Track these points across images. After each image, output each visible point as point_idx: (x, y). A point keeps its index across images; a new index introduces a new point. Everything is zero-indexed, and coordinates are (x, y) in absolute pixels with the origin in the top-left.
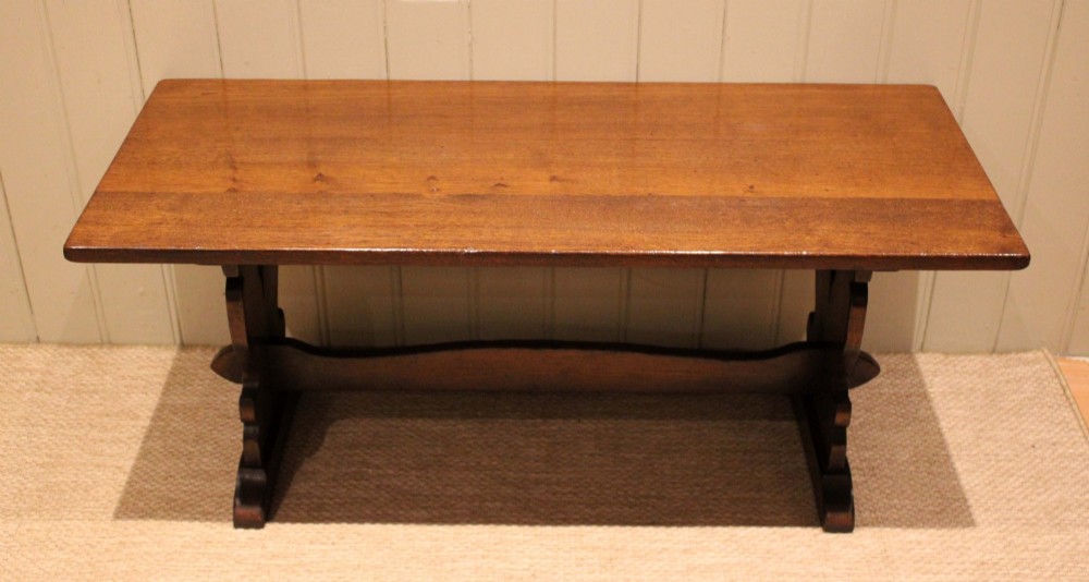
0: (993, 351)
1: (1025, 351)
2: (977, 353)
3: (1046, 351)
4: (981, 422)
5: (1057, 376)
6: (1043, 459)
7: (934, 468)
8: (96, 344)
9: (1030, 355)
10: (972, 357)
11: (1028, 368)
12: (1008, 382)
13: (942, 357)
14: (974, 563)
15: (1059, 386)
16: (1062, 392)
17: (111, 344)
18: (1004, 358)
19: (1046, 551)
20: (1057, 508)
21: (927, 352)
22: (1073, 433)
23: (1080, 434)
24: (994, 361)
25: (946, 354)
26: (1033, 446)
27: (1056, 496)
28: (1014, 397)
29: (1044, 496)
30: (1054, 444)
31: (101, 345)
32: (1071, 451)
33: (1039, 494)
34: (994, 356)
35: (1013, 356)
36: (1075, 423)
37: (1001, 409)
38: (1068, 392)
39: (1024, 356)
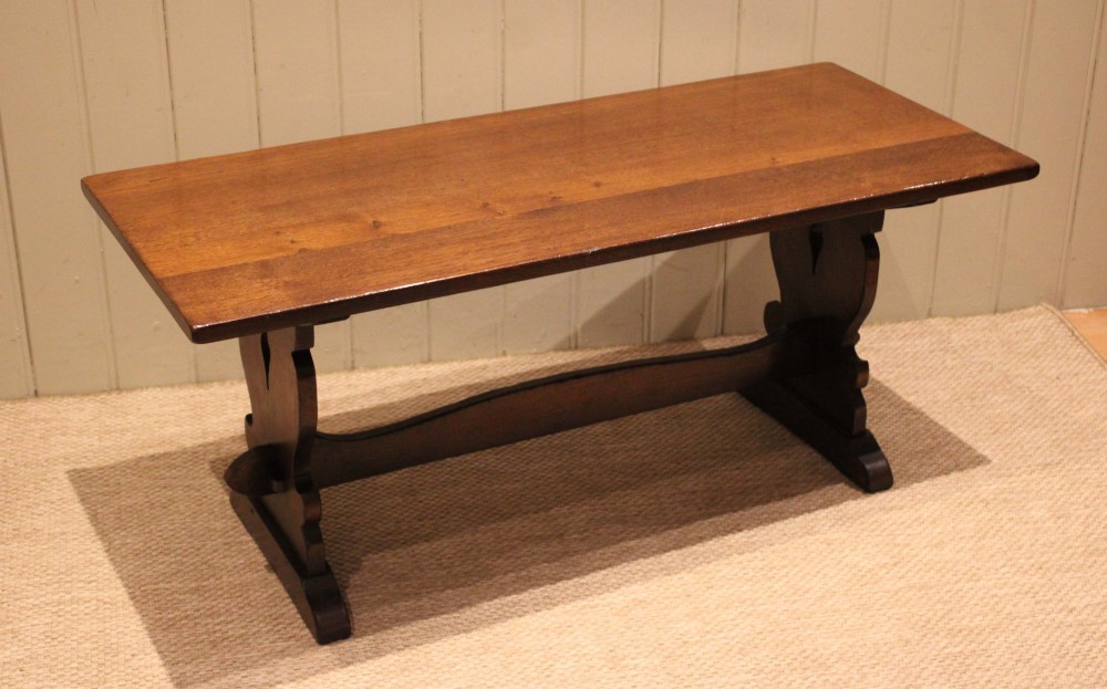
0: (995, 312)
1: (1024, 307)
2: (982, 313)
3: (1045, 305)
4: (1005, 364)
5: (1062, 322)
6: (1071, 387)
7: (976, 402)
8: (103, 391)
9: (1031, 310)
10: (978, 317)
11: (1032, 319)
12: (1017, 333)
13: (951, 320)
14: (1039, 465)
15: (1066, 330)
16: (1070, 334)
17: (119, 389)
18: (1008, 316)
19: (1098, 450)
20: (1096, 419)
21: (936, 316)
22: (1090, 364)
23: (1097, 364)
24: (999, 318)
25: (954, 317)
26: (1058, 378)
27: (1091, 412)
28: (1026, 344)
29: (1082, 413)
30: (1076, 375)
31: (109, 391)
32: (1092, 378)
33: (1076, 411)
34: (998, 315)
35: (1015, 312)
36: (1089, 356)
37: (1019, 353)
38: (1076, 333)
39: (1026, 311)
